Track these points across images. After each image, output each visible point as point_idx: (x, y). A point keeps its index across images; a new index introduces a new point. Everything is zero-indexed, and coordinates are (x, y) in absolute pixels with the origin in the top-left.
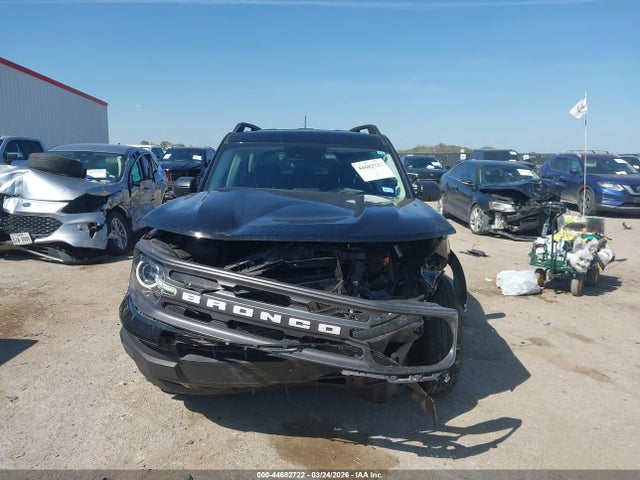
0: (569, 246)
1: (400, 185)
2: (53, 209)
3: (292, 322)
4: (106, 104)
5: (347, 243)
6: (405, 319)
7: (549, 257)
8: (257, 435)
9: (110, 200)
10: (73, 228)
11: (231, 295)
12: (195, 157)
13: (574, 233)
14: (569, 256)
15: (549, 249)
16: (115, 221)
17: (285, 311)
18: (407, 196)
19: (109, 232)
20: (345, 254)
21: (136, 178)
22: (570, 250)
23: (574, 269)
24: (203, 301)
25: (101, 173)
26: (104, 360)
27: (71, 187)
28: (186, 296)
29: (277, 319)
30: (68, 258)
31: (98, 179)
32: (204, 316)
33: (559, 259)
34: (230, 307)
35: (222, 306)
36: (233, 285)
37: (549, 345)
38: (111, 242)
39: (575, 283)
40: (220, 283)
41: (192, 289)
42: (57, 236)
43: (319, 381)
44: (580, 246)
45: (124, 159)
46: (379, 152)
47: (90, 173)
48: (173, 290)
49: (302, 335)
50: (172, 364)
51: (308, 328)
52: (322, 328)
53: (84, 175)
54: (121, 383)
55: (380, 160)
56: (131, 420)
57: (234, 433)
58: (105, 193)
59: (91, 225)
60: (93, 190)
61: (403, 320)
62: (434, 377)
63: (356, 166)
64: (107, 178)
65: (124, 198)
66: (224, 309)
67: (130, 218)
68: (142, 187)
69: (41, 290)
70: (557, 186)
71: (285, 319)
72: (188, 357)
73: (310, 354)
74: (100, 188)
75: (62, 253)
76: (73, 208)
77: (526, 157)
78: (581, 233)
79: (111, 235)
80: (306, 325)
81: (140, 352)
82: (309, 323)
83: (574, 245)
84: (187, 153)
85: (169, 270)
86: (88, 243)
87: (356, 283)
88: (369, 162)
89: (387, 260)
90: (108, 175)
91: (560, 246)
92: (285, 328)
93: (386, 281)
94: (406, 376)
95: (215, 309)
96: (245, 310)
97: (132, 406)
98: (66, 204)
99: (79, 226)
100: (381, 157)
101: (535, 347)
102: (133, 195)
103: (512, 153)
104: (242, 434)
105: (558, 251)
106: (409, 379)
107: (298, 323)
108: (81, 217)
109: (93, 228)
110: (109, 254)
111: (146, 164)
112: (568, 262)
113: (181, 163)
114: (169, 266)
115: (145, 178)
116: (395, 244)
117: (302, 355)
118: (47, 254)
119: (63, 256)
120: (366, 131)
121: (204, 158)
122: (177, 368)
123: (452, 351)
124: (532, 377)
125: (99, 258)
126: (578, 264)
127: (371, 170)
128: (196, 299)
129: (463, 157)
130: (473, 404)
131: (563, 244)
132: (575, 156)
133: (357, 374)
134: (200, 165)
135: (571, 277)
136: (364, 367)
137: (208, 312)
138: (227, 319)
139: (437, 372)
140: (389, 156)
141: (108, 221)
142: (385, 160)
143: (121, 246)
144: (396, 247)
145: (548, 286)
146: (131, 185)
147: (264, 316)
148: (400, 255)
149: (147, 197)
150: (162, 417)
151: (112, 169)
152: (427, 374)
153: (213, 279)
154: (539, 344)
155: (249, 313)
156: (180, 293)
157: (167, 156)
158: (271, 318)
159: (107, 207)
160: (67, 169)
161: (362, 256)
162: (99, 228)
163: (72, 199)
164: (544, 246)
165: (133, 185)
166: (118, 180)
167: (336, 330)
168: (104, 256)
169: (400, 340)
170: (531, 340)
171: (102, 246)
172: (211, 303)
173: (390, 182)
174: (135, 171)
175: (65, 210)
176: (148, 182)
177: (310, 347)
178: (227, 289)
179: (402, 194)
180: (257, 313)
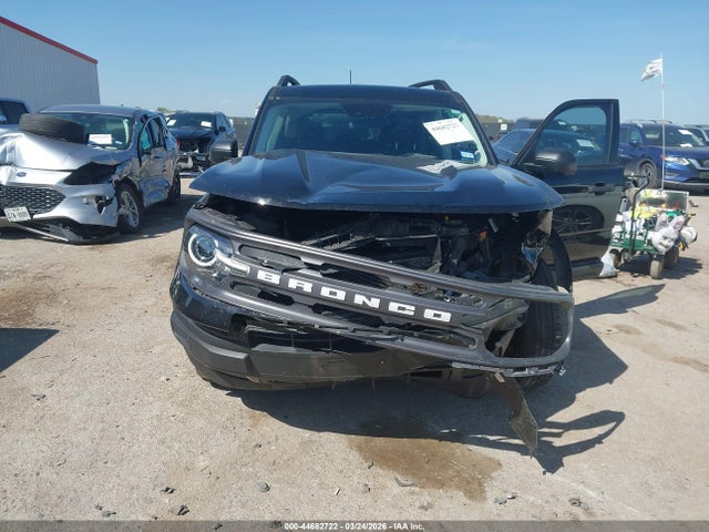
0: (650, 224)
1: (480, 149)
2: (53, 180)
3: (393, 307)
4: (95, 62)
5: (445, 215)
6: (510, 303)
7: (628, 236)
8: (332, 435)
9: (118, 170)
10: (77, 202)
11: (317, 274)
12: (204, 124)
13: (653, 210)
14: (651, 235)
15: (628, 228)
16: (125, 195)
17: (385, 294)
18: (489, 162)
19: (119, 207)
20: (444, 229)
21: (146, 146)
22: (652, 229)
23: (656, 249)
24: (284, 282)
25: (105, 139)
26: (137, 351)
27: (72, 154)
28: (262, 275)
29: (375, 303)
30: (73, 237)
31: (103, 146)
32: (284, 299)
33: (638, 238)
34: (316, 289)
35: (308, 287)
36: (320, 263)
37: (639, 333)
38: (122, 219)
39: (655, 266)
40: (304, 259)
41: (270, 267)
42: (60, 211)
43: (413, 374)
44: (664, 224)
45: (131, 123)
46: (453, 111)
47: (94, 138)
48: (245, 267)
49: (402, 322)
50: (242, 356)
51: (412, 313)
52: (429, 314)
53: (86, 141)
54: (163, 378)
55: (456, 120)
56: (183, 421)
57: (307, 434)
58: (112, 162)
59: (98, 198)
60: (97, 158)
61: (508, 304)
62: (550, 370)
63: (429, 126)
64: (114, 145)
65: (132, 169)
66: (310, 290)
67: (141, 192)
68: (152, 156)
69: (48, 273)
70: (623, 159)
71: (385, 303)
72: (261, 348)
73: (411, 343)
74: (107, 156)
75: (66, 231)
76: (76, 178)
77: (575, 128)
78: (660, 209)
79: (122, 211)
80: (410, 310)
81: (201, 342)
82: (413, 308)
83: (658, 222)
84: (195, 119)
85: (237, 245)
86: (96, 220)
87: (455, 261)
88: (444, 122)
89: (483, 235)
90: (113, 141)
91: (640, 224)
92: (384, 314)
93: (481, 260)
94: (523, 369)
95: (299, 291)
96: (336, 293)
97: (181, 404)
98: (69, 174)
99: (85, 200)
100: (456, 116)
101: (622, 334)
102: (143, 164)
103: (561, 123)
104: (315, 435)
105: (637, 229)
106: (526, 372)
107: (399, 308)
108: (88, 189)
109: (101, 203)
110: (119, 232)
111: (156, 129)
112: (650, 242)
113: (188, 130)
114: (238, 239)
115: (155, 145)
116: (490, 216)
117: (405, 345)
118: (48, 232)
119: (68, 234)
120: (431, 87)
121: (214, 124)
122: (248, 360)
123: (568, 340)
124: (629, 369)
125: (108, 237)
126: (661, 244)
127: (448, 131)
128: (275, 279)
129: (504, 127)
130: (572, 400)
131: (643, 222)
132: (636, 126)
133: (469, 366)
134: (209, 133)
135: (651, 258)
136: (477, 358)
137: (290, 295)
138: (313, 302)
139: (554, 364)
140: (464, 116)
141: (118, 195)
142: (461, 120)
143: (133, 223)
144: (490, 220)
145: (623, 269)
146: (140, 153)
147: (359, 299)
148: (495, 230)
149: (158, 167)
150: (218, 417)
151: (118, 135)
152: (541, 367)
153: (295, 256)
154: (628, 332)
155: (341, 295)
156: (254, 272)
157: (172, 123)
158: (367, 301)
159: (115, 177)
160: (66, 133)
161: (464, 231)
162: (108, 203)
163: (76, 168)
164: (622, 223)
165: (143, 153)
166: (126, 147)
167: (446, 317)
168: (115, 235)
169: (504, 327)
170: (617, 327)
171: (113, 223)
172: (293, 283)
173: (470, 147)
174: (145, 136)
175: (67, 181)
176: (159, 150)
177: (412, 335)
178: (311, 267)
179: (484, 160)
180: (350, 296)
